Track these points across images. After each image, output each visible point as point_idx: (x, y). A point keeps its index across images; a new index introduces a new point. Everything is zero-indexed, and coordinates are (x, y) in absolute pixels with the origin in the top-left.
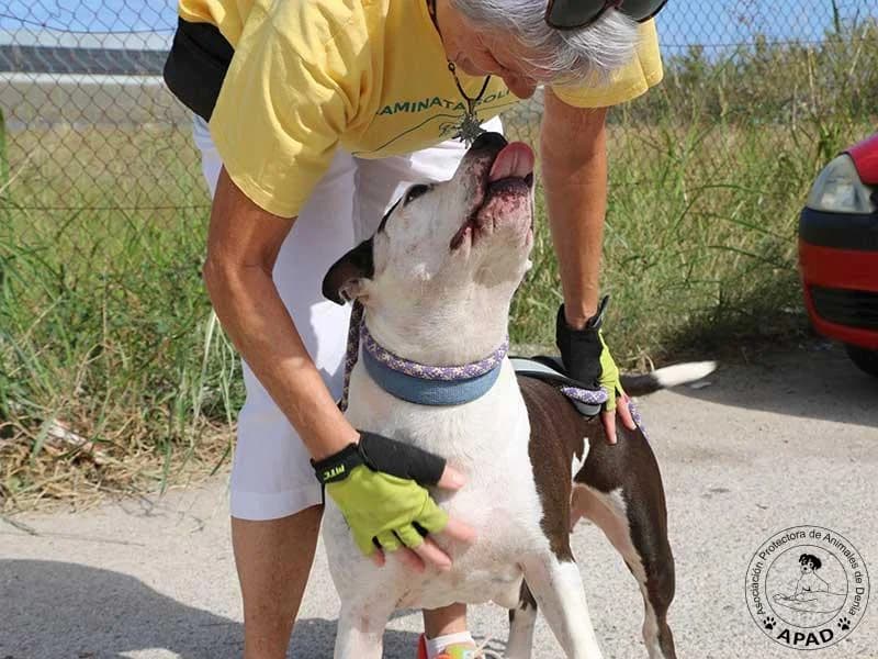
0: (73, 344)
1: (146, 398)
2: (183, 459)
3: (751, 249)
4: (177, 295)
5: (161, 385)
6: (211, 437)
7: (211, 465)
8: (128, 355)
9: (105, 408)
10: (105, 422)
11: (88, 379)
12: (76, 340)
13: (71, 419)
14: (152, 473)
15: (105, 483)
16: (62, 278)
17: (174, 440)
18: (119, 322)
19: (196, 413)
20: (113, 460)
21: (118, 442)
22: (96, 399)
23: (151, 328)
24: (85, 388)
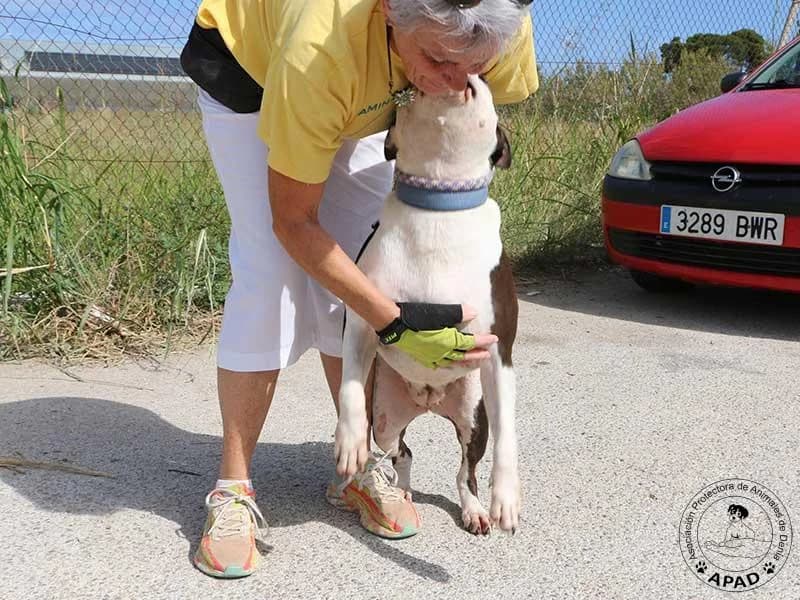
0: (106, 254)
1: (156, 292)
2: (180, 334)
3: (570, 202)
4: (178, 222)
5: (165, 284)
6: (199, 320)
7: (199, 339)
8: (143, 262)
9: (128, 298)
10: (128, 308)
11: (116, 278)
12: (109, 251)
13: (105, 305)
14: (159, 343)
15: (127, 348)
16: (100, 209)
17: (174, 321)
18: (138, 240)
19: (190, 303)
20: (133, 333)
21: (136, 321)
22: (122, 292)
23: (160, 244)
24: (115, 285)
